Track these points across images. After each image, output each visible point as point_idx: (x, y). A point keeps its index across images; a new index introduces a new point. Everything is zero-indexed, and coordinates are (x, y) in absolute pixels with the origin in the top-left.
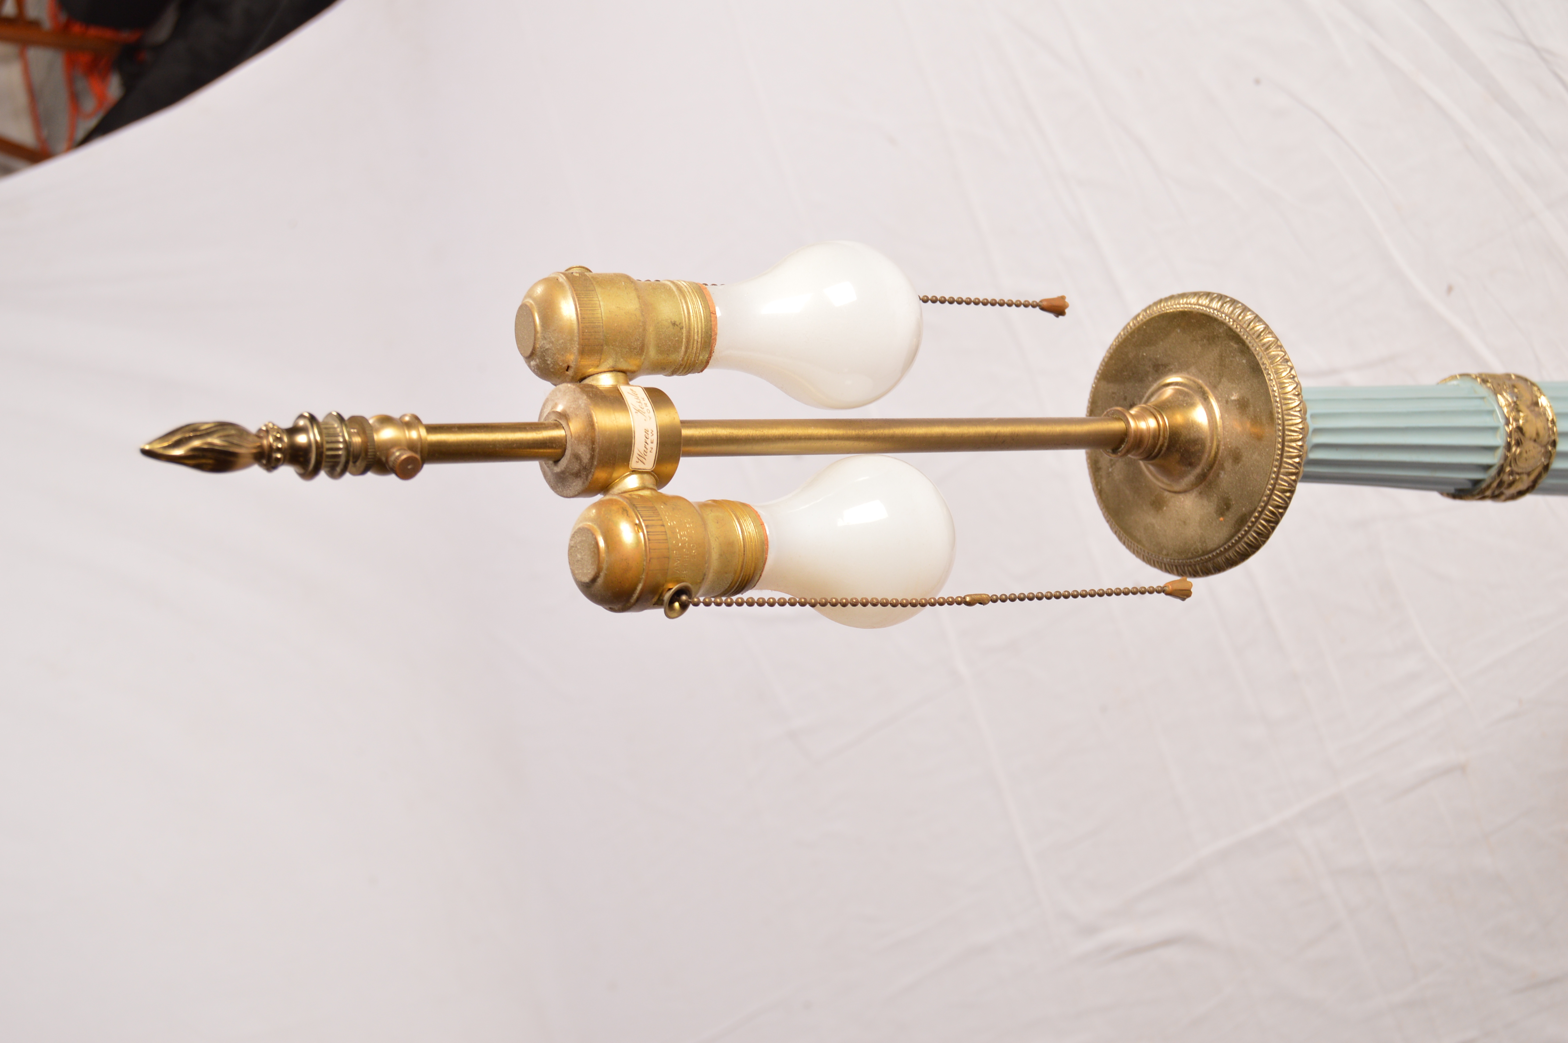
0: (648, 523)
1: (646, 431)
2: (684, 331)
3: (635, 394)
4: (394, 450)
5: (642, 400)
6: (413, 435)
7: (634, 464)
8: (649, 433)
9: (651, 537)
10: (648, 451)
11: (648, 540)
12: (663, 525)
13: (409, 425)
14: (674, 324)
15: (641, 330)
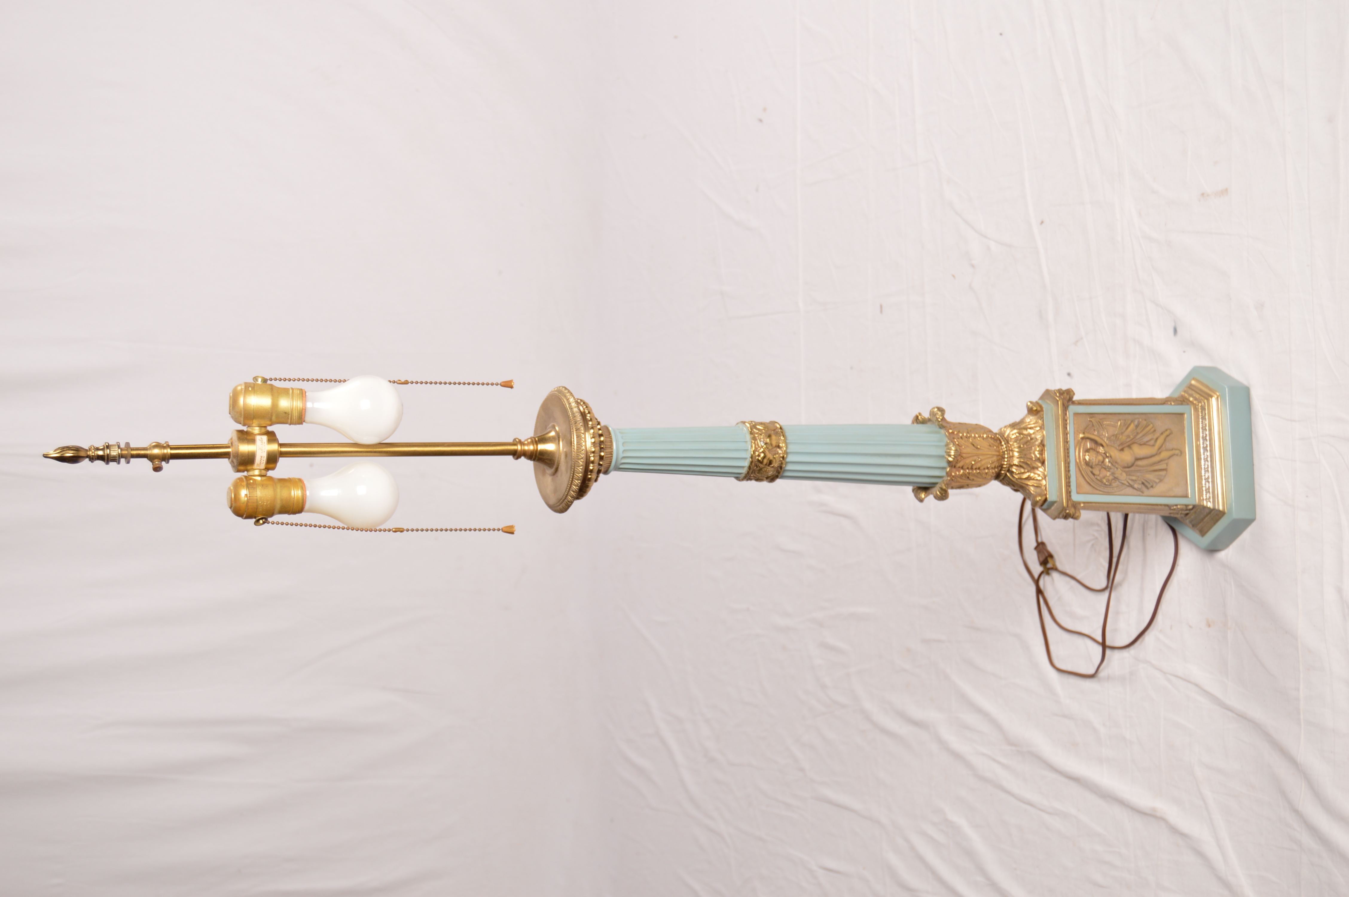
0: (250, 495)
1: (261, 457)
2: (290, 415)
3: (262, 440)
4: (156, 460)
5: (263, 443)
6: (165, 451)
7: (255, 466)
8: (263, 458)
9: (250, 501)
10: (262, 464)
11: (248, 501)
12: (257, 496)
13: (164, 447)
14: (286, 413)
15: (270, 416)
